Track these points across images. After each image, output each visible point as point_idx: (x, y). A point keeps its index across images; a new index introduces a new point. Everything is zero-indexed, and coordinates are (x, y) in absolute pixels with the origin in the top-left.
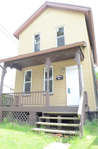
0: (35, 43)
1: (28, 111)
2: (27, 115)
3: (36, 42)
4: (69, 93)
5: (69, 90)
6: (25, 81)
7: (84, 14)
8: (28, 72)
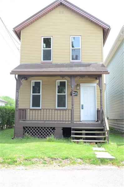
0: (43, 48)
1: (53, 127)
2: (52, 130)
3: (45, 47)
4: (82, 109)
5: (82, 106)
6: (33, 93)
7: (102, 29)
8: (35, 82)
